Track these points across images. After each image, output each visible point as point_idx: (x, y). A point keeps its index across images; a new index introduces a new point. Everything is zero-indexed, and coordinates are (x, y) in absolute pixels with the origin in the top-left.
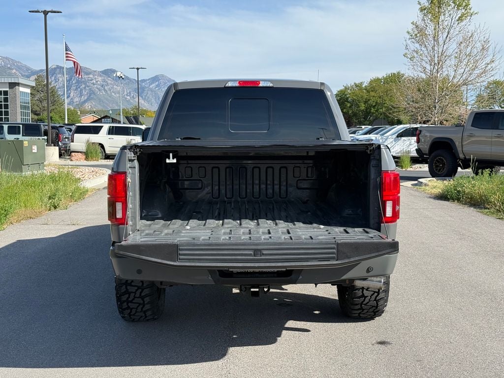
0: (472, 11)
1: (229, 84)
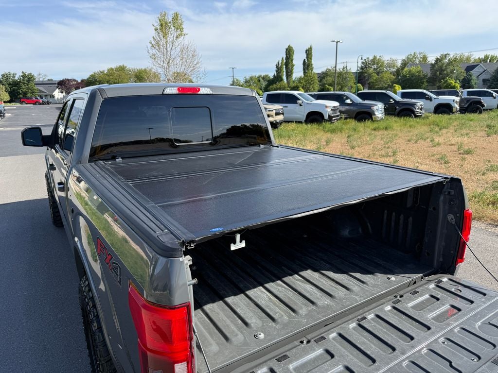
0: (184, 32)
1: (169, 91)
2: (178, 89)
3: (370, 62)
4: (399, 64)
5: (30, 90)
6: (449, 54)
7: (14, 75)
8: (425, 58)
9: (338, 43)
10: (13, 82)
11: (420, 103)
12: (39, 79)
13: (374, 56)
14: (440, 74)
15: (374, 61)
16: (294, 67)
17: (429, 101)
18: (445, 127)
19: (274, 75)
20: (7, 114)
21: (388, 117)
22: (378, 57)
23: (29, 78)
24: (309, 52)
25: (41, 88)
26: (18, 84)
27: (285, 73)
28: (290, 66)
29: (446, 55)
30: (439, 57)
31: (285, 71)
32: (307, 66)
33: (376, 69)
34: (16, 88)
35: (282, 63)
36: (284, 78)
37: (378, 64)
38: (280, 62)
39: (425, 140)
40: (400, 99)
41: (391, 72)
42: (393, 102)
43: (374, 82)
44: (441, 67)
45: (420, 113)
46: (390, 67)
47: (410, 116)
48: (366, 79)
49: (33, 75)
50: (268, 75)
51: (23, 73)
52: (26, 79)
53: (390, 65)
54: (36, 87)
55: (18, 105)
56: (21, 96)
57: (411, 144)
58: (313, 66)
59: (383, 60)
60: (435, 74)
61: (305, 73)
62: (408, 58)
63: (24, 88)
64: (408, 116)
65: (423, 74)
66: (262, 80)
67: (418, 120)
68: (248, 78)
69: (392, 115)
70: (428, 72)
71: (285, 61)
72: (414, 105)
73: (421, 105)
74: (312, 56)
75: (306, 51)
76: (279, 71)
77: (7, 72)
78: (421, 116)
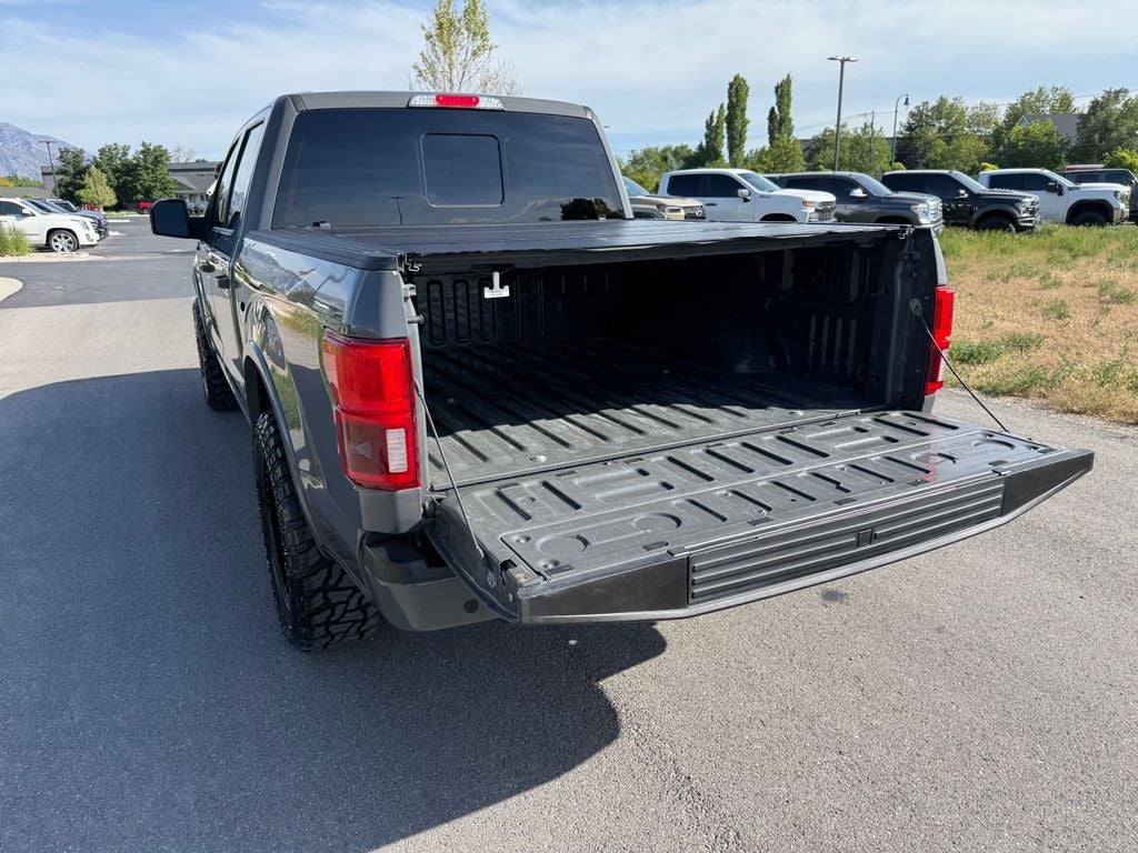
0: (490, 43)
1: (417, 102)
2: (438, 99)
3: (930, 114)
4: (1001, 116)
5: (158, 184)
6: (1126, 91)
7: (126, 150)
8: (1066, 101)
9: (846, 63)
10: (123, 165)
11: (1029, 198)
12: (178, 159)
13: (942, 99)
14: (1101, 139)
15: (940, 110)
16: (748, 126)
17: (1055, 195)
18: (1086, 254)
19: (701, 146)
20: (111, 233)
21: (952, 230)
22: (950, 101)
23: (156, 157)
24: (783, 91)
25: (181, 178)
26: (132, 170)
27: (725, 141)
28: (738, 124)
29: (1117, 93)
30: (1100, 99)
31: (726, 136)
32: (778, 123)
33: (945, 130)
34: (130, 179)
35: (719, 117)
36: (725, 151)
37: (949, 118)
38: (716, 114)
39: (1030, 277)
40: (984, 188)
41: (980, 137)
42: (966, 195)
43: (939, 159)
44: (1105, 122)
45: (1031, 222)
46: (978, 125)
47: (1005, 228)
48: (920, 152)
49: (166, 150)
50: (686, 146)
51: (144, 144)
52: (150, 159)
53: (978, 120)
54: (172, 177)
55: (134, 215)
56: (140, 197)
57: (991, 285)
58: (793, 123)
59: (964, 106)
60: (1089, 139)
61: (772, 139)
62: (1023, 102)
63: (146, 177)
64: (999, 228)
65: (1059, 139)
66: (671, 158)
67: (1024, 237)
68: (639, 152)
69: (961, 225)
70: (1071, 135)
71: (726, 113)
72: (1014, 202)
73: (1033, 203)
74: (790, 100)
75: (777, 88)
76: (713, 136)
77: (111, 143)
78: (1032, 228)
